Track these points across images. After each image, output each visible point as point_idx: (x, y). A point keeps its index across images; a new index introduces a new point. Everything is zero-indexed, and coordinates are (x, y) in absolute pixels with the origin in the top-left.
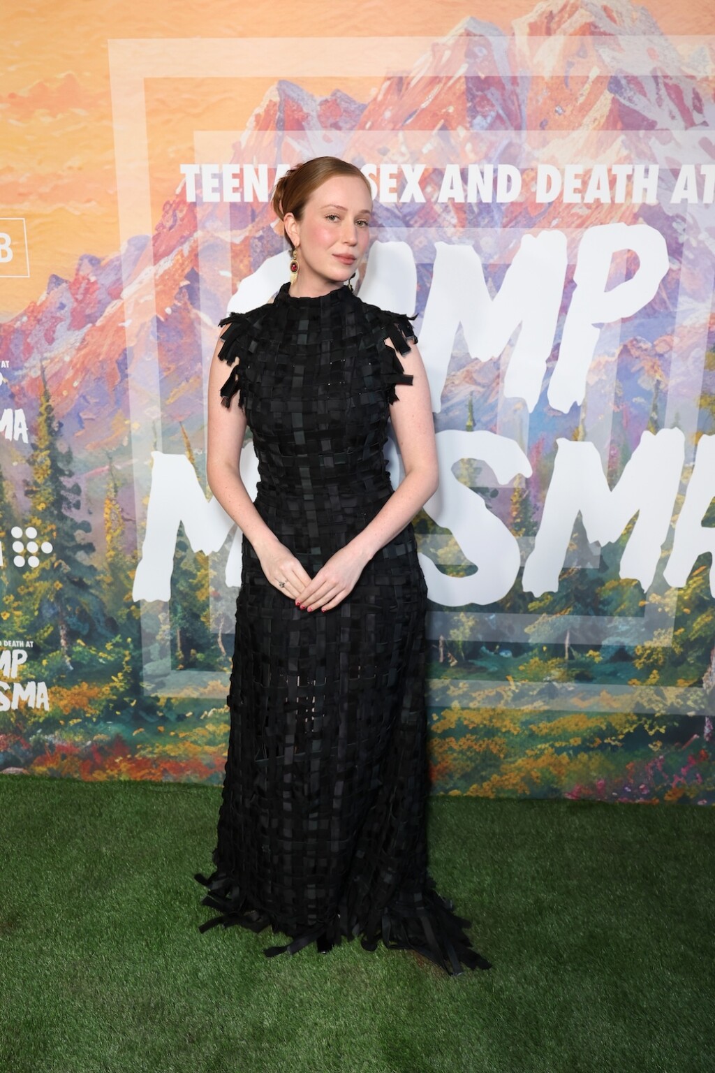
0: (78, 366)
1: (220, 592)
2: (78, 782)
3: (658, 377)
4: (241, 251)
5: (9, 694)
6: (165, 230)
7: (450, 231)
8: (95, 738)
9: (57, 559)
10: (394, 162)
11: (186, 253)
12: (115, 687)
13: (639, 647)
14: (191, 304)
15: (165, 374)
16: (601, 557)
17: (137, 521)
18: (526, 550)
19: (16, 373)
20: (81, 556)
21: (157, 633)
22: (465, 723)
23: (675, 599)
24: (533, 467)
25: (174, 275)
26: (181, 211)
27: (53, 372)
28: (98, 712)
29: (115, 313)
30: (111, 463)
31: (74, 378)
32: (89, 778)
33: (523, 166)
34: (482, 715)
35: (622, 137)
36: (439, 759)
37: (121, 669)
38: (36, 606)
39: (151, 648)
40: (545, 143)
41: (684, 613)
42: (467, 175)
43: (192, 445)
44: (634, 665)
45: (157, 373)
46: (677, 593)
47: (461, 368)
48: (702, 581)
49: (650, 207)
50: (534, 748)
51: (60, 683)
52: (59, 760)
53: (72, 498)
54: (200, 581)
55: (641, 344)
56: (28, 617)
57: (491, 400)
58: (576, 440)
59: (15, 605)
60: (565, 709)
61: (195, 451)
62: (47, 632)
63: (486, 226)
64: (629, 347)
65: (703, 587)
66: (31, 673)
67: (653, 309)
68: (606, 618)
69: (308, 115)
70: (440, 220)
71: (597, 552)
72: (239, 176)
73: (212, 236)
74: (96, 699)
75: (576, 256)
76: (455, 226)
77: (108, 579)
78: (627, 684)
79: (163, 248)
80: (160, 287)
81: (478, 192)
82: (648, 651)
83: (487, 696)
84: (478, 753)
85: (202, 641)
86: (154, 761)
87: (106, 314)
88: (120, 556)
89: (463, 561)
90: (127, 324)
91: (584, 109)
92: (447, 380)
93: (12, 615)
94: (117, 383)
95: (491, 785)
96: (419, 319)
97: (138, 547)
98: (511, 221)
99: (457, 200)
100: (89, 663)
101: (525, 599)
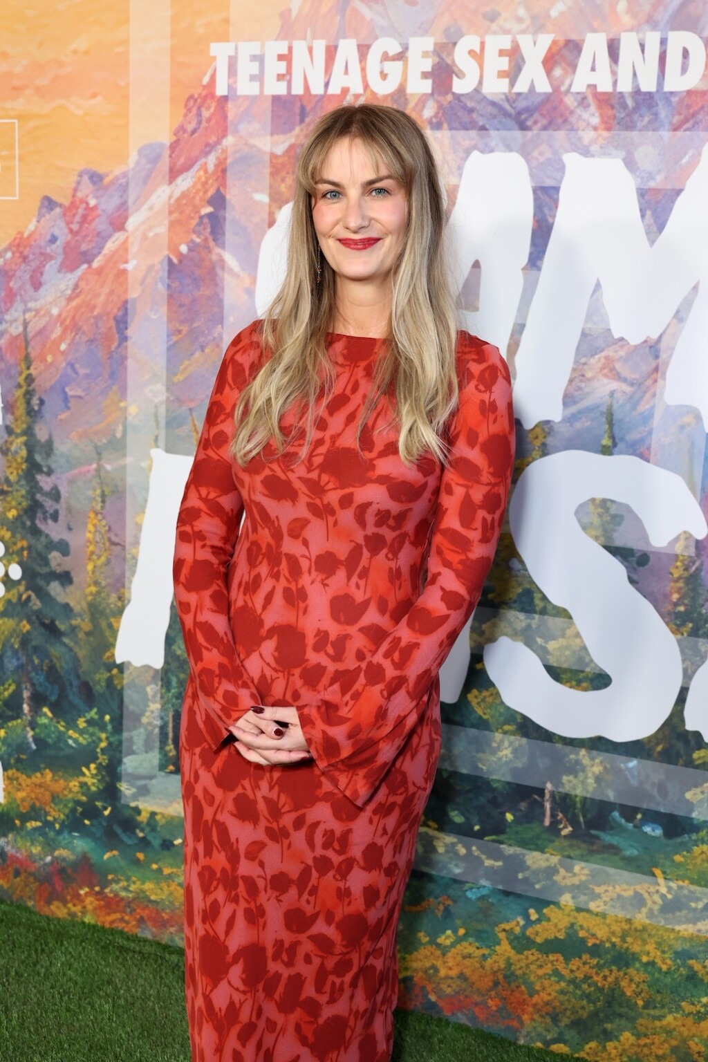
0: (68, 322)
2: (31, 912)
4: (283, 165)
6: (186, 136)
7: (588, 136)
8: (57, 853)
10: (507, 32)
11: (211, 167)
12: (86, 784)
14: (215, 240)
15: (175, 338)
17: (127, 548)
18: (693, 660)
20: (55, 588)
21: (142, 714)
22: (582, 934)
25: (194, 198)
26: (208, 108)
27: (37, 329)
28: (62, 816)
29: (117, 251)
30: (99, 460)
31: (61, 339)
32: (46, 911)
34: (609, 925)
36: (538, 987)
37: (94, 758)
39: (134, 733)
42: (618, 48)
45: (165, 335)
47: (596, 354)
50: (695, 1000)
51: (19, 765)
52: (11, 876)
53: (49, 504)
57: (643, 407)
62: (7, 690)
63: (645, 128)
70: (573, 119)
72: (286, 58)
73: (246, 144)
74: (61, 796)
76: (595, 129)
77: (86, 626)
79: (182, 160)
80: (175, 215)
81: (635, 75)
83: (619, 896)
84: (601, 990)
86: (129, 903)
87: (105, 251)
88: (103, 595)
89: (587, 665)
90: (130, 266)
92: (574, 370)
94: (113, 349)
95: (620, 1048)
96: (534, 272)
97: (127, 585)
98: (686, 120)
99: (600, 89)
100: (55, 743)
101: (687, 742)
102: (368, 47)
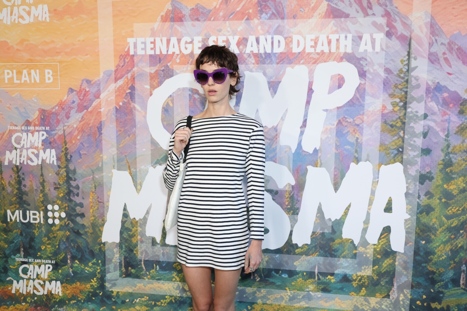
0: (80, 129)
1: (143, 239)
3: (357, 136)
4: (154, 76)
5: (43, 286)
6: (120, 67)
7: (251, 66)
9: (68, 221)
10: (224, 35)
11: (129, 77)
12: (92, 285)
13: (354, 275)
14: (131, 101)
15: (119, 133)
16: (332, 226)
17: (105, 203)
18: (294, 222)
19: (52, 133)
20: (78, 219)
21: (113, 259)
23: (372, 250)
24: (296, 180)
25: (124, 87)
27: (69, 132)
28: (84, 298)
29: (96, 106)
30: (93, 174)
31: (78, 135)
33: (285, 36)
34: (273, 308)
35: (333, 21)
37: (95, 276)
38: (57, 243)
39: (110, 265)
40: (296, 25)
41: (377, 258)
42: (259, 40)
43: (131, 167)
44: (352, 285)
45: (115, 133)
46: (373, 247)
48: (386, 241)
49: (348, 54)
51: (67, 282)
53: (75, 191)
54: (134, 233)
55: (348, 120)
56: (53, 248)
57: (273, 146)
58: (317, 167)
59: (48, 242)
60: (317, 307)
61: (132, 170)
62: (61, 256)
63: (269, 63)
64: (342, 121)
65: (387, 244)
66: (54, 276)
67: (353, 102)
68: (336, 259)
69: (185, 15)
70: (247, 61)
71: (330, 224)
72: (154, 43)
73: (141, 70)
74: (83, 291)
75: (313, 77)
76: (254, 64)
77: (91, 231)
78: (349, 295)
79: (119, 75)
80: (117, 93)
81: (264, 48)
82: (359, 278)
83: (276, 298)
85: (134, 263)
87: (93, 105)
88: (97, 220)
90: (102, 110)
91: (314, 9)
93: (46, 247)
94: (97, 137)
96: (238, 107)
97: (105, 216)
98: (280, 61)
99: (254, 52)
100: (81, 272)
101: (293, 247)
102: (181, 39)
